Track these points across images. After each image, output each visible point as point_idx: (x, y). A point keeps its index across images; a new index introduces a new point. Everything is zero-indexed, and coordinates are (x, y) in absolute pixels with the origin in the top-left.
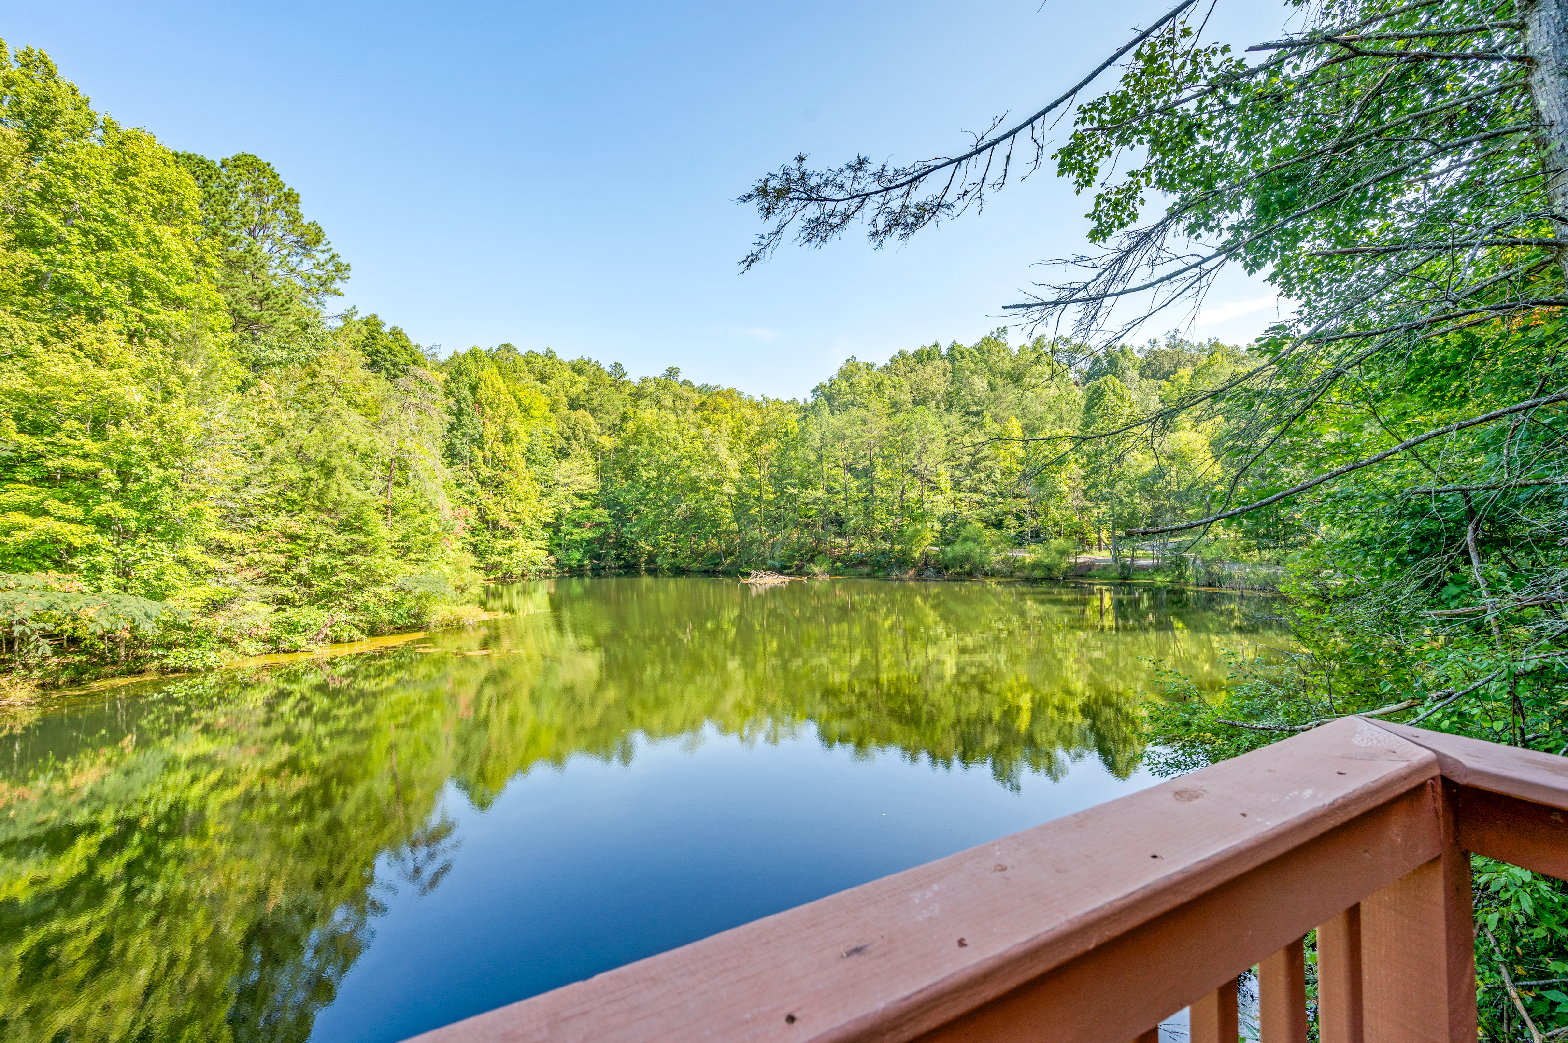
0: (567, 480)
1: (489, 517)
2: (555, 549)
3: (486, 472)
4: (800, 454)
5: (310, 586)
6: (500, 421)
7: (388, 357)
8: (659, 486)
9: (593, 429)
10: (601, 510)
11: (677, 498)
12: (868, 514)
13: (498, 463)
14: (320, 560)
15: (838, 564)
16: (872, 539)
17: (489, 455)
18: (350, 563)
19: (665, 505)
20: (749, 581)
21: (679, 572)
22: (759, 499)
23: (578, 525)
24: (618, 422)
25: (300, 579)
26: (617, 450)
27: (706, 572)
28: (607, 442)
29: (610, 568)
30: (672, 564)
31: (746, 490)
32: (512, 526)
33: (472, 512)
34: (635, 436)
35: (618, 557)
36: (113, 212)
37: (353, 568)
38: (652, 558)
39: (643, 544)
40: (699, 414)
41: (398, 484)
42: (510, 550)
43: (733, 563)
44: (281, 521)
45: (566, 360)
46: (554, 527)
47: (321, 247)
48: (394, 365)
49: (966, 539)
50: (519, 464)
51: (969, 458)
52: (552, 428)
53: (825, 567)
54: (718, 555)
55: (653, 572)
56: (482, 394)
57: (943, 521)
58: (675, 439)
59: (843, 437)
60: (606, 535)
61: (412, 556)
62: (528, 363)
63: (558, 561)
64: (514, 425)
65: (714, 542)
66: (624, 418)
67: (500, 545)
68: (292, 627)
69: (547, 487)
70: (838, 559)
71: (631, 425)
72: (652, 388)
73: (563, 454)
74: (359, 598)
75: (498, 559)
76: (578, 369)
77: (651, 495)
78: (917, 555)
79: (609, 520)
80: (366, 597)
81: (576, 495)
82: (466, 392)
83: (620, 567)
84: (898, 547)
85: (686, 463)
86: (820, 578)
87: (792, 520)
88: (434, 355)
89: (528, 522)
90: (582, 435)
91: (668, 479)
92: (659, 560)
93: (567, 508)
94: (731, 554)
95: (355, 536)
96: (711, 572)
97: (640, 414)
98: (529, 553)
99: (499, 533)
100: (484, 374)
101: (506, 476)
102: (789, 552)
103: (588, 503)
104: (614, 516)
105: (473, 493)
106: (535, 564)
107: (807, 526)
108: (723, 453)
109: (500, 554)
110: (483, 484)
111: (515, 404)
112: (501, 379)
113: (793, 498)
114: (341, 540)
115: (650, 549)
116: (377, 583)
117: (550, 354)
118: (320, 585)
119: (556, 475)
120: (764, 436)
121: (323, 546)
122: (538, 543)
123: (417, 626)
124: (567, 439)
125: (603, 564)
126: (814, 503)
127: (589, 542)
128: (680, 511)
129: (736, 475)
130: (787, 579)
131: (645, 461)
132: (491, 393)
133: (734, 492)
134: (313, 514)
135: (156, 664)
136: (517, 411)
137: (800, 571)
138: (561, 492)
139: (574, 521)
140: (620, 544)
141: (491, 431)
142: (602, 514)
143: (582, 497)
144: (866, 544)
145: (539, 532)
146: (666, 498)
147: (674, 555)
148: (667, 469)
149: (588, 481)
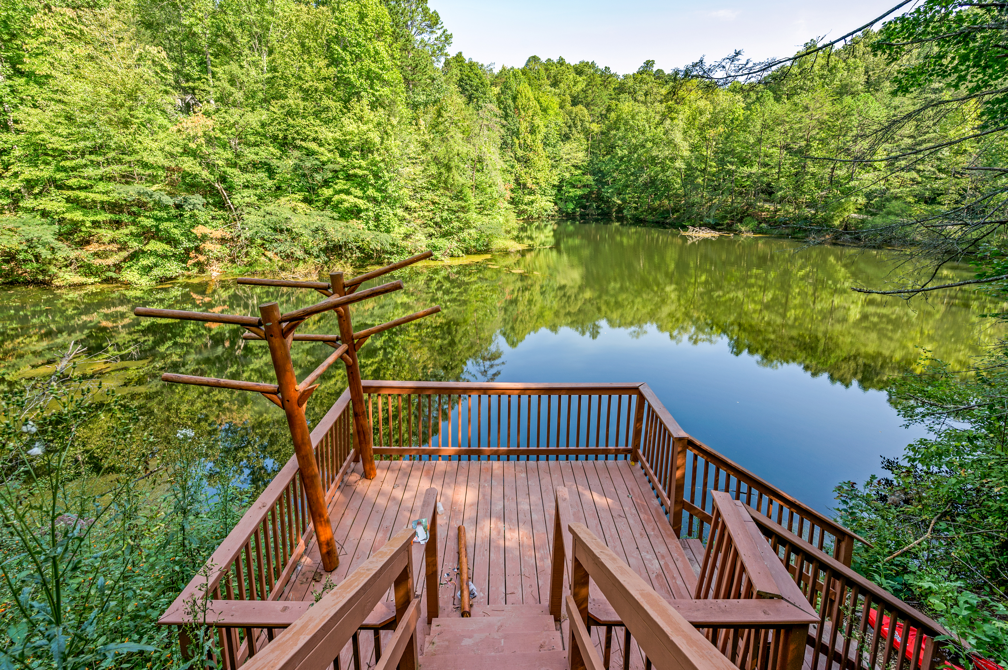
0: (568, 157)
1: (521, 182)
2: (559, 202)
3: (520, 153)
4: (742, 138)
5: (440, 227)
6: (528, 119)
7: (468, 82)
8: (629, 161)
9: (587, 119)
10: (589, 176)
11: (641, 169)
12: (798, 187)
13: (527, 147)
14: (445, 214)
15: (763, 225)
16: (798, 207)
17: (522, 141)
18: (458, 217)
19: (632, 174)
20: (687, 234)
21: (638, 221)
22: (703, 171)
23: (574, 186)
24: (604, 112)
25: (436, 223)
26: (602, 133)
27: (657, 222)
28: (595, 128)
29: (592, 215)
30: (634, 216)
31: (694, 164)
32: (534, 187)
33: (511, 178)
34: (615, 123)
35: (598, 208)
36: (360, 40)
37: (459, 219)
38: (620, 209)
39: (615, 199)
40: (664, 105)
41: (478, 171)
42: (532, 202)
43: (678, 218)
44: (429, 196)
45: (572, 64)
46: (559, 188)
47: (439, 26)
48: (471, 86)
49: (889, 213)
50: (539, 146)
51: (910, 141)
52: (560, 121)
53: (751, 226)
54: (667, 211)
55: (621, 219)
56: (519, 102)
57: (869, 196)
58: (644, 126)
59: (783, 123)
60: (591, 192)
61: (486, 212)
62: (547, 70)
63: (560, 209)
64: (537, 121)
65: (666, 202)
66: (609, 110)
67: (527, 198)
68: (435, 248)
69: (555, 161)
70: (764, 220)
71: (613, 115)
72: (631, 83)
73: (566, 138)
74: (462, 235)
75: (526, 207)
76: (579, 71)
77: (623, 167)
78: (837, 223)
79: (593, 183)
80: (464, 235)
81: (573, 166)
82: (510, 102)
83: (598, 215)
84: (821, 214)
85: (649, 145)
86: (745, 235)
87: (728, 189)
88: (491, 70)
89: (543, 185)
90: (579, 124)
91: (636, 155)
92: (625, 212)
93: (567, 175)
94: (677, 211)
95: (460, 202)
96: (661, 224)
97: (621, 106)
98: (543, 204)
99: (526, 192)
100: (521, 88)
101: (531, 155)
102: (722, 214)
103: (580, 171)
104: (597, 180)
105: (513, 167)
106: (546, 211)
107: (741, 193)
108: (678, 137)
109: (526, 204)
110: (519, 160)
111: (538, 106)
112: (529, 88)
113: (730, 173)
114: (454, 204)
115: (619, 202)
116: (469, 227)
117: (561, 62)
118: (446, 228)
119: (561, 153)
120: (714, 122)
121: (446, 207)
122: (549, 198)
123: (487, 251)
124: (570, 127)
125: (587, 212)
126: (748, 177)
127: (581, 197)
128: (643, 178)
129: (687, 154)
130: (717, 234)
131: (620, 143)
132: (524, 101)
133: (683, 166)
134: (442, 191)
135: (386, 260)
136: (539, 111)
137: (730, 228)
138: (564, 164)
139: (571, 183)
140: (600, 198)
141: (524, 126)
142: (589, 179)
143: (576, 167)
144: (791, 210)
145: (549, 191)
146: (633, 170)
147: (636, 209)
148: (635, 149)
149: (581, 157)
